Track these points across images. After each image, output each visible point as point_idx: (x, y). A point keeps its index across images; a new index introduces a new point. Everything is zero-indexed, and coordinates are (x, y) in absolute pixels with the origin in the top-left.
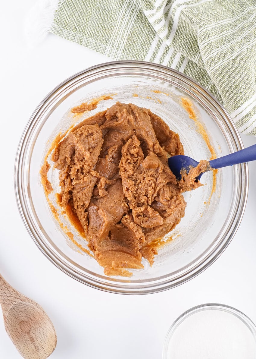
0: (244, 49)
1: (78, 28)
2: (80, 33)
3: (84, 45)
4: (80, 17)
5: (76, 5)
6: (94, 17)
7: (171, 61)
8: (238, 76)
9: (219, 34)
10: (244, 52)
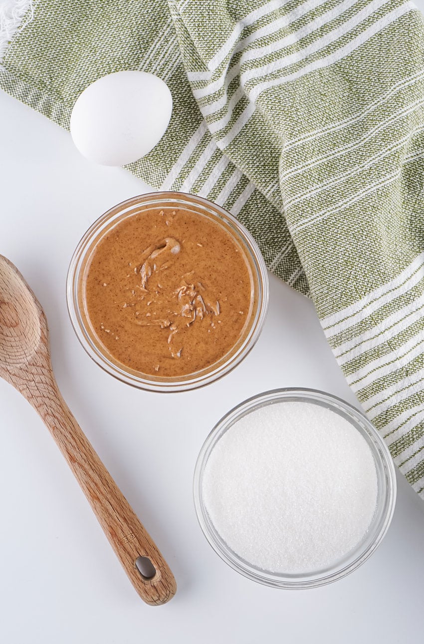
0: (372, 189)
1: (48, 83)
2: (50, 93)
3: (54, 119)
4: (57, 61)
5: (51, 36)
6: (84, 67)
7: (222, 182)
8: (352, 244)
9: (327, 152)
10: (369, 197)
